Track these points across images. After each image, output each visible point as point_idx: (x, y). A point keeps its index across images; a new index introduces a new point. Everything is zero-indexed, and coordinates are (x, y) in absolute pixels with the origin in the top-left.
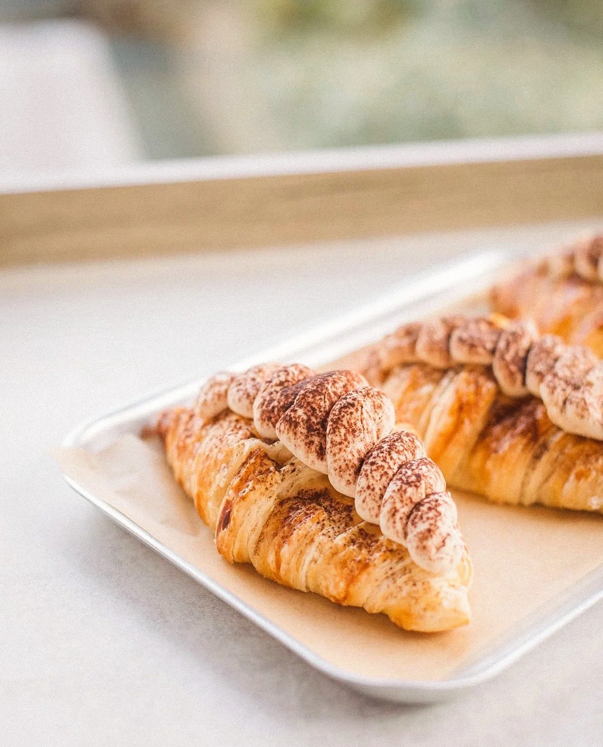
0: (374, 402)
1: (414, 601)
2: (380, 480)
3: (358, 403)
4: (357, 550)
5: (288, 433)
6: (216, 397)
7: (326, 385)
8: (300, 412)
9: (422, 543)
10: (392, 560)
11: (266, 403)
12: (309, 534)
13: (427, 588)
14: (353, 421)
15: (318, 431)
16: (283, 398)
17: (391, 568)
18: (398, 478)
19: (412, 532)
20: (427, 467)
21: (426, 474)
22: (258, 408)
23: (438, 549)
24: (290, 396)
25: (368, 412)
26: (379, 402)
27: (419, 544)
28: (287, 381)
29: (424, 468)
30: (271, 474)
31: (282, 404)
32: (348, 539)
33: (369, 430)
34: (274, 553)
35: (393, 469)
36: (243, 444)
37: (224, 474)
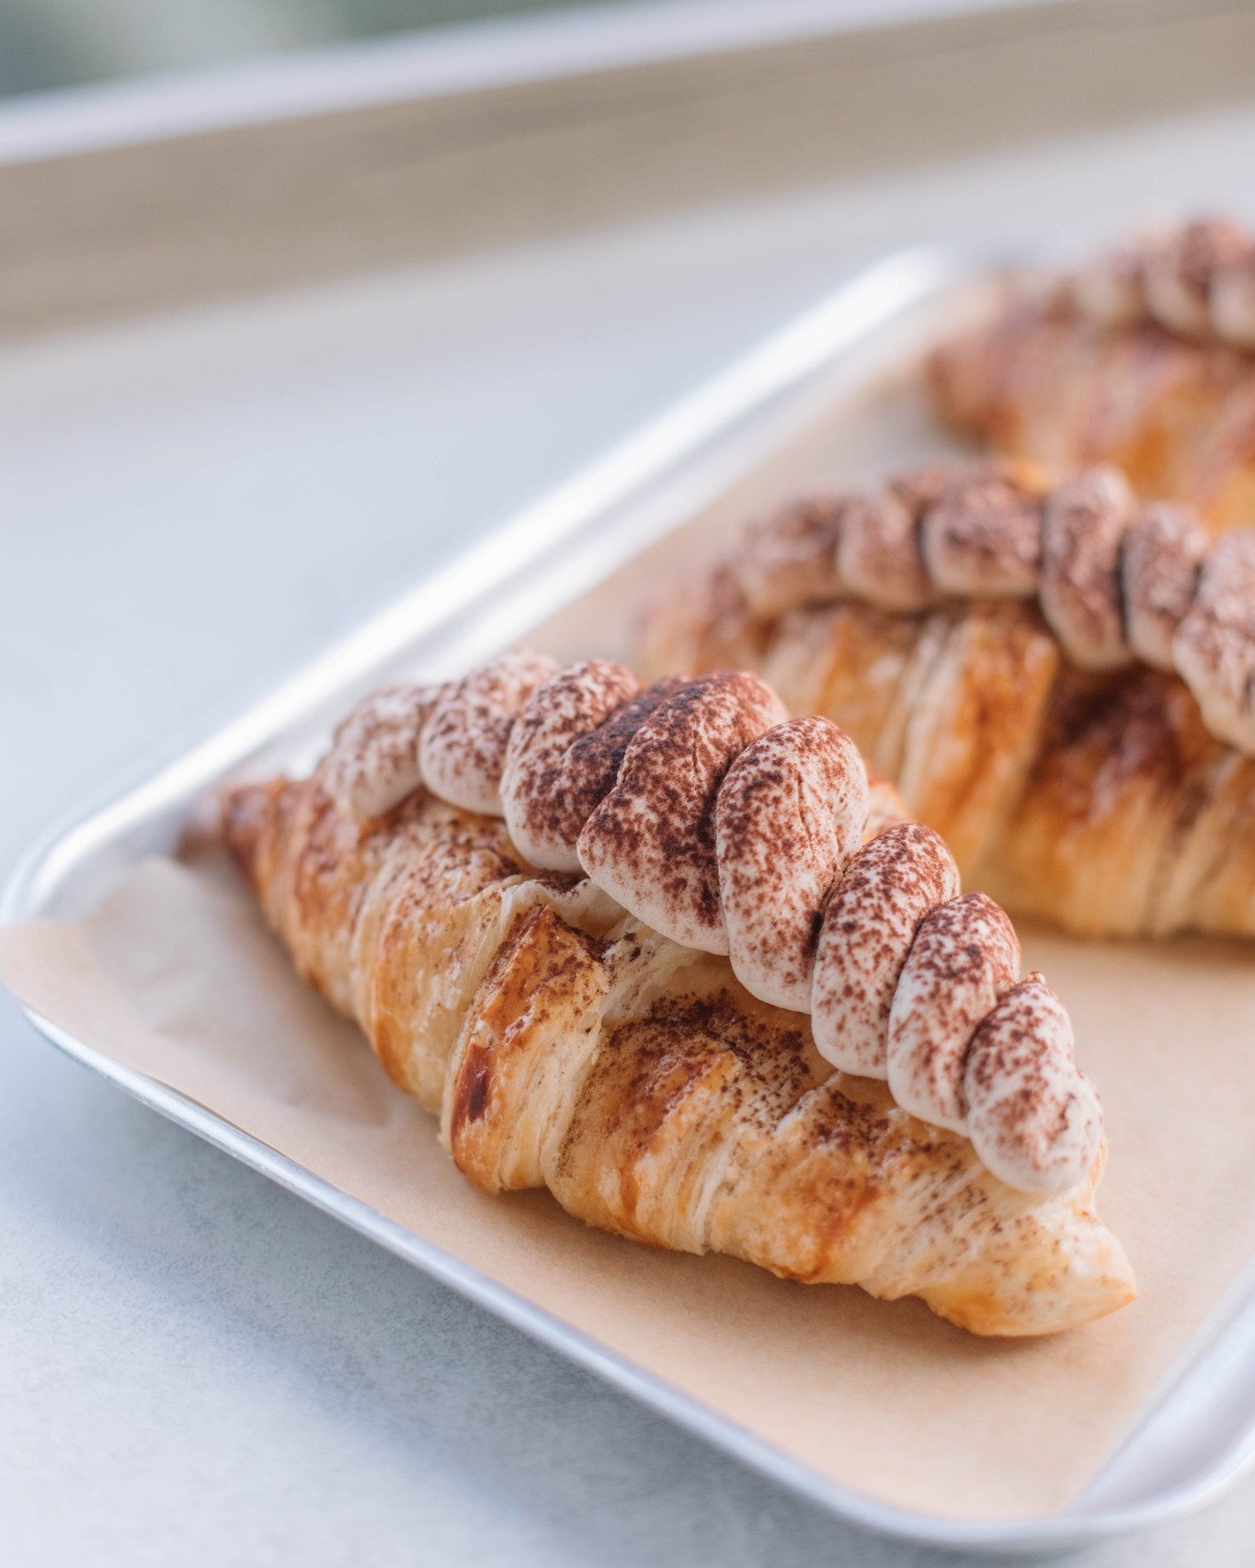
0: (825, 762)
1: (999, 1270)
2: (875, 968)
3: (790, 771)
4: (840, 1154)
5: (616, 863)
6: (388, 764)
7: (694, 726)
8: (639, 805)
9: (1012, 1128)
10: (933, 1174)
11: (538, 782)
12: (707, 1122)
13: (1029, 1233)
14: (782, 820)
15: (693, 853)
16: (581, 766)
17: (935, 1196)
18: (924, 960)
19: (981, 1102)
20: (988, 923)
21: (989, 943)
22: (518, 795)
23: (1053, 1138)
24: (600, 759)
25: (814, 791)
26: (837, 759)
27: (1005, 1132)
28: (580, 716)
29: (981, 925)
30: (582, 971)
31: (581, 782)
32: (810, 1127)
33: (822, 835)
34: (615, 1174)
35: (903, 935)
36: (494, 895)
37: (454, 977)
